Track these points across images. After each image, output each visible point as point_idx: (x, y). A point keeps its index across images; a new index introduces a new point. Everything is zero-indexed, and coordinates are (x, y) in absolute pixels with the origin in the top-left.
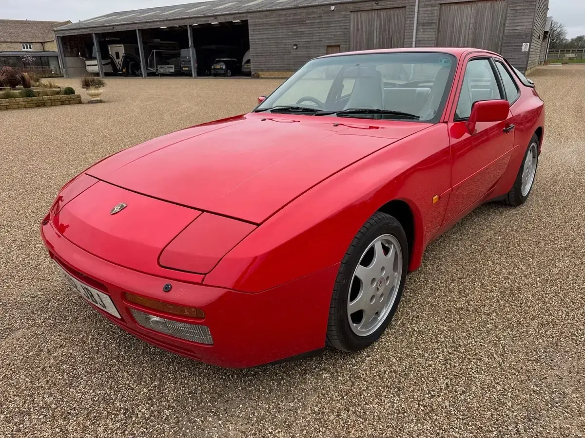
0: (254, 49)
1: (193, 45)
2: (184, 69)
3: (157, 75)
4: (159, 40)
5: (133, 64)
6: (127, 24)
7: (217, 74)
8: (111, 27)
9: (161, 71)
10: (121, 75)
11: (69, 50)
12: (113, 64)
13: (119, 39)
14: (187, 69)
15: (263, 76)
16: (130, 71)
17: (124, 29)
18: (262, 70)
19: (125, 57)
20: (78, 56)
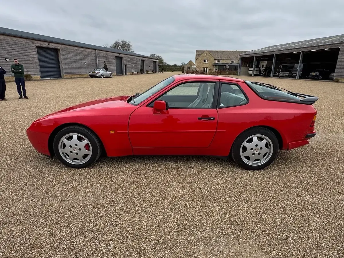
0: (339, 64)
1: (301, 62)
2: (294, 74)
3: (278, 77)
4: (290, 59)
5: (269, 71)
6: (271, 52)
7: (312, 78)
8: (263, 53)
9: (281, 75)
10: (262, 76)
11: (244, 63)
12: (260, 70)
13: (268, 58)
14: (295, 74)
15: (341, 81)
16: (267, 74)
17: (269, 54)
18: (341, 77)
19: (266, 67)
20: (246, 66)
